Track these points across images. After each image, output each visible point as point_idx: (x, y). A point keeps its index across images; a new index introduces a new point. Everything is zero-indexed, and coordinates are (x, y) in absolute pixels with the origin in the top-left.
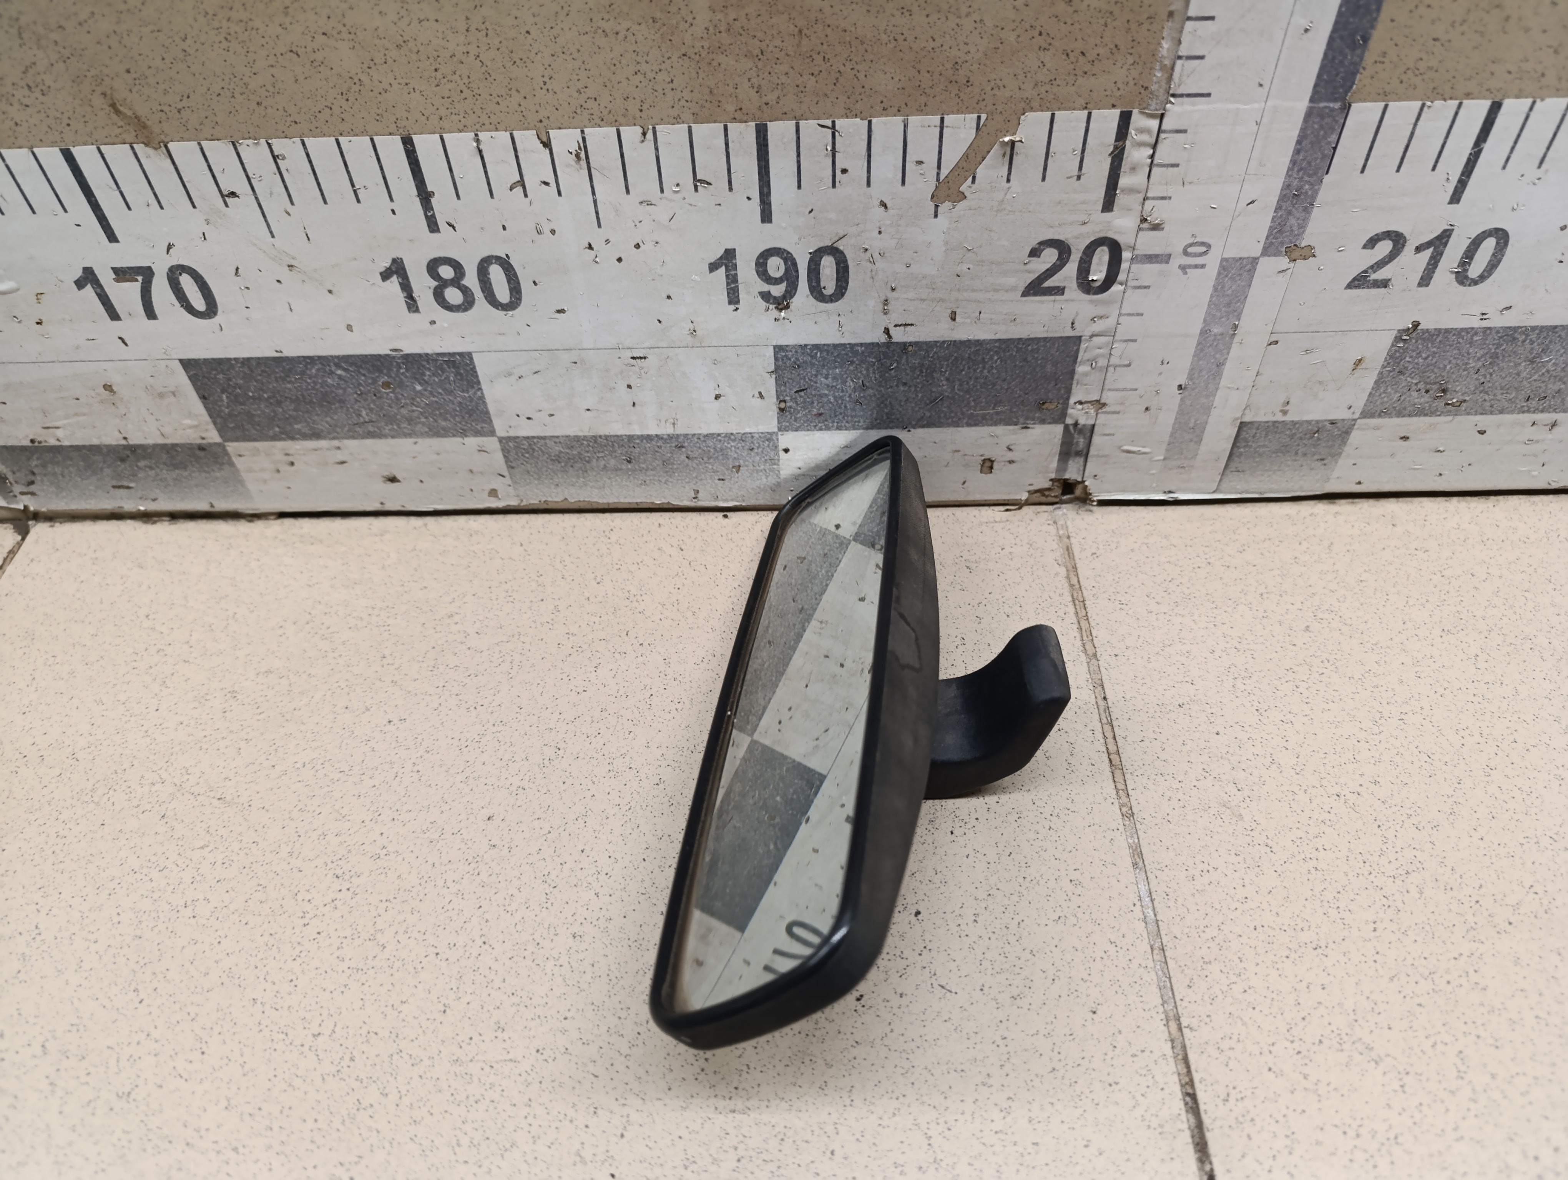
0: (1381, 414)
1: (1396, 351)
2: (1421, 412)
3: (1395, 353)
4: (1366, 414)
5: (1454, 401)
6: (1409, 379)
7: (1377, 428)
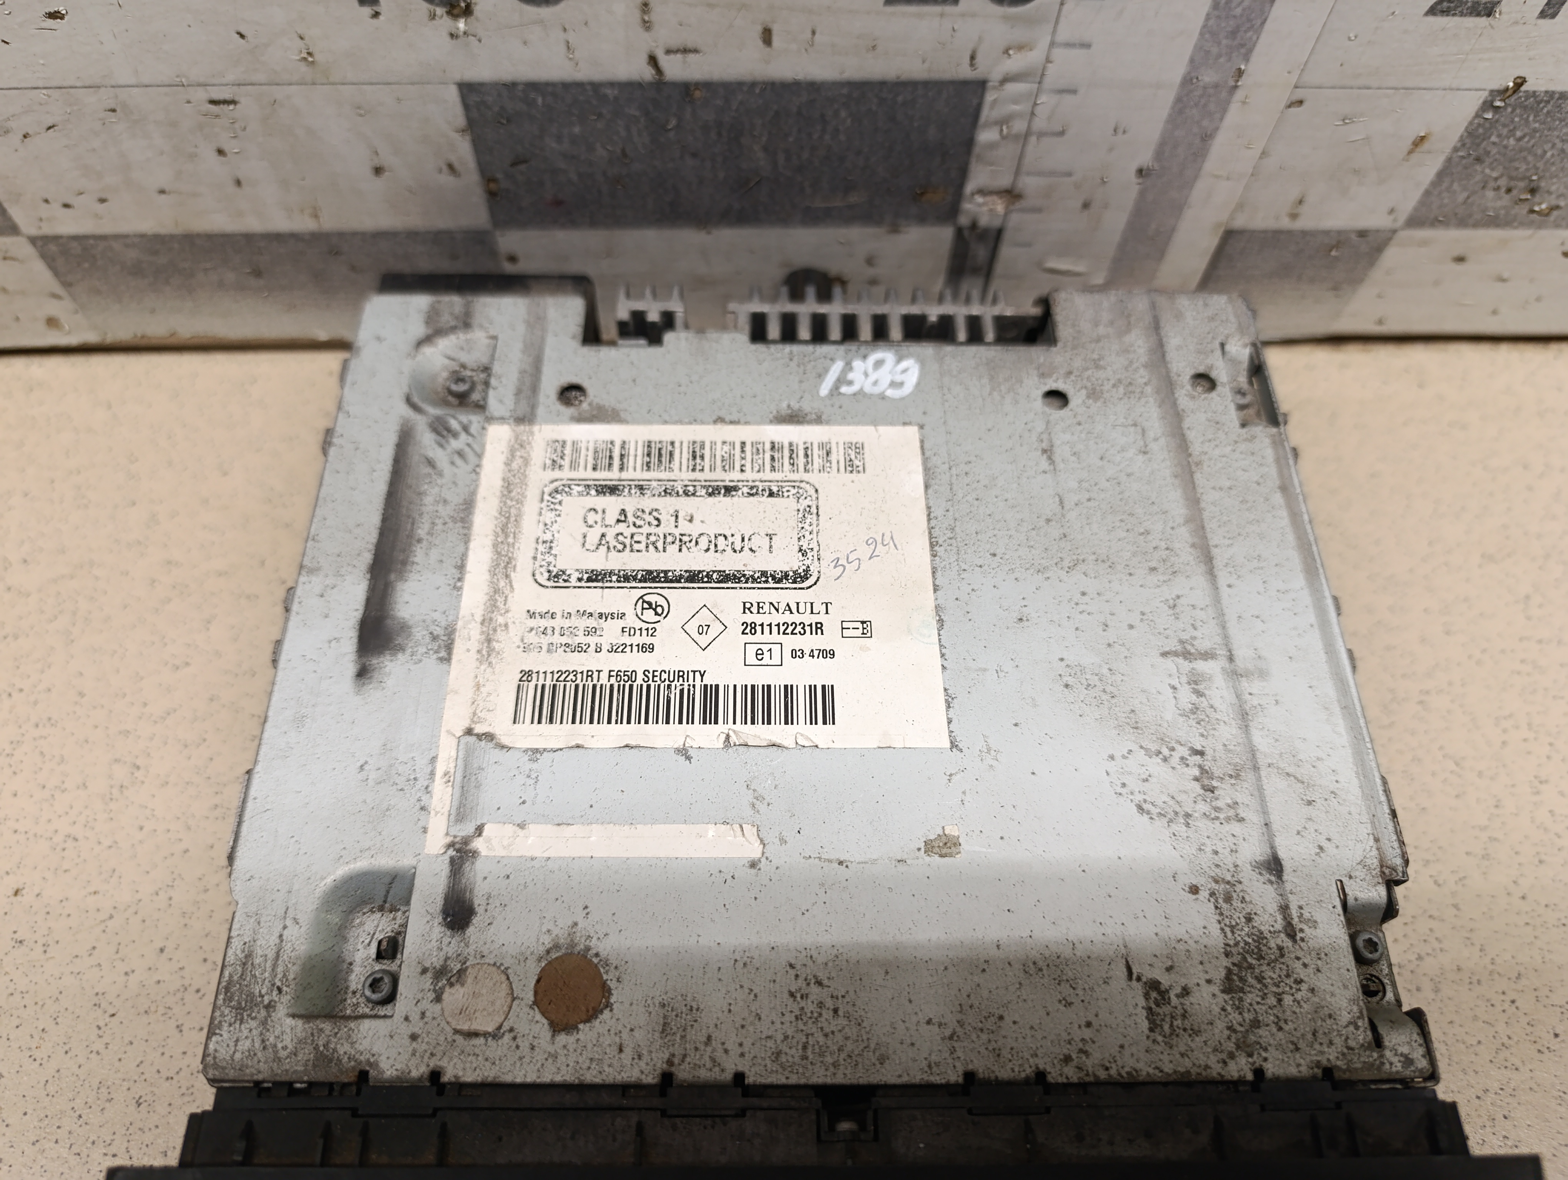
0: (1435, 222)
1: (1479, 125)
2: (1494, 222)
3: (1477, 129)
4: (1415, 221)
5: (1544, 206)
6: (1487, 171)
7: (1424, 243)
